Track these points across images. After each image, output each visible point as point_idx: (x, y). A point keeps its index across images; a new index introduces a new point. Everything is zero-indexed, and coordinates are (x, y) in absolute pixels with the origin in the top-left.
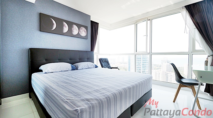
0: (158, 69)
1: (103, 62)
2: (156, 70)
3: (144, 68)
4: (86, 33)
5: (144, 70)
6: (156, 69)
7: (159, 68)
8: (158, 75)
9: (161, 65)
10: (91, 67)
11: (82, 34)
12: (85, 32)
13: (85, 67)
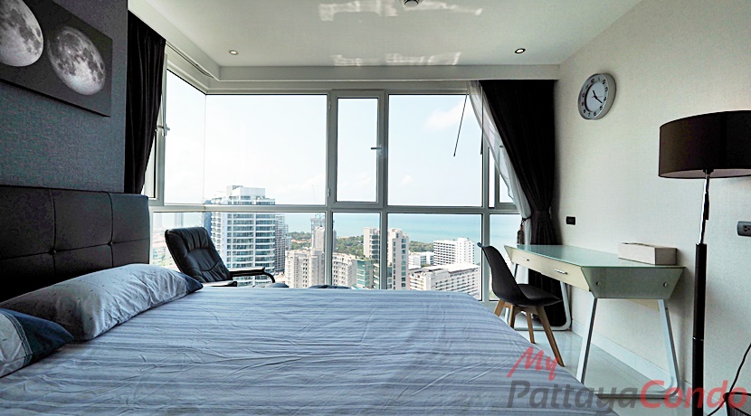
0: (302, 245)
1: (189, 251)
2: (298, 251)
3: (262, 247)
4: (100, 75)
5: (263, 253)
6: (297, 248)
7: (304, 244)
8: (302, 266)
9: (309, 234)
10: (165, 299)
11: (73, 74)
12: (92, 66)
13: (133, 307)
